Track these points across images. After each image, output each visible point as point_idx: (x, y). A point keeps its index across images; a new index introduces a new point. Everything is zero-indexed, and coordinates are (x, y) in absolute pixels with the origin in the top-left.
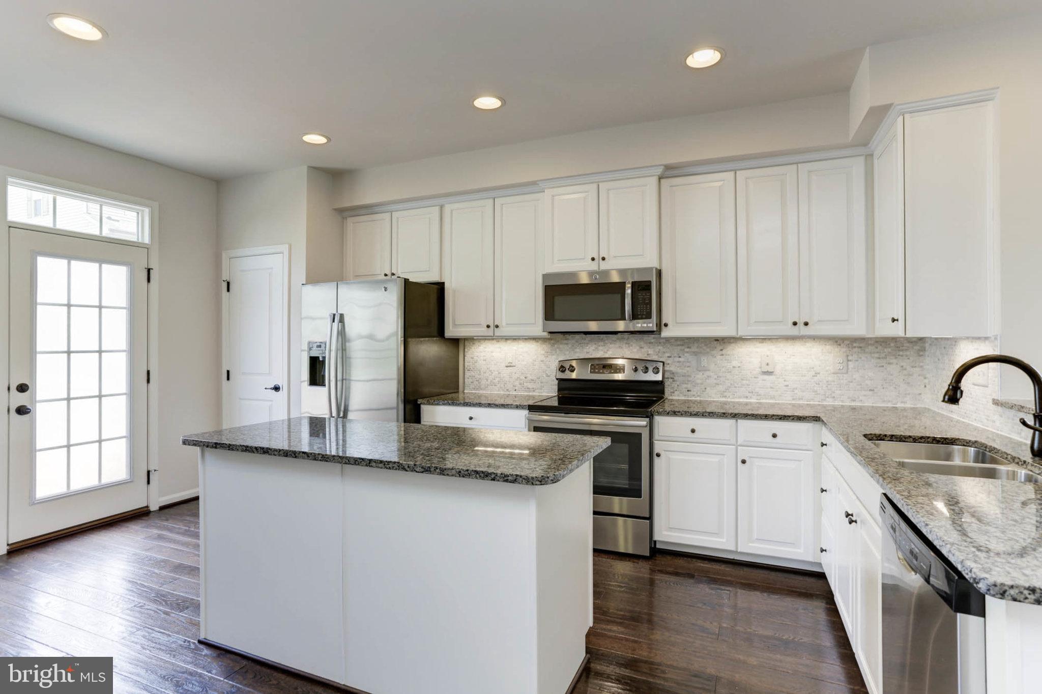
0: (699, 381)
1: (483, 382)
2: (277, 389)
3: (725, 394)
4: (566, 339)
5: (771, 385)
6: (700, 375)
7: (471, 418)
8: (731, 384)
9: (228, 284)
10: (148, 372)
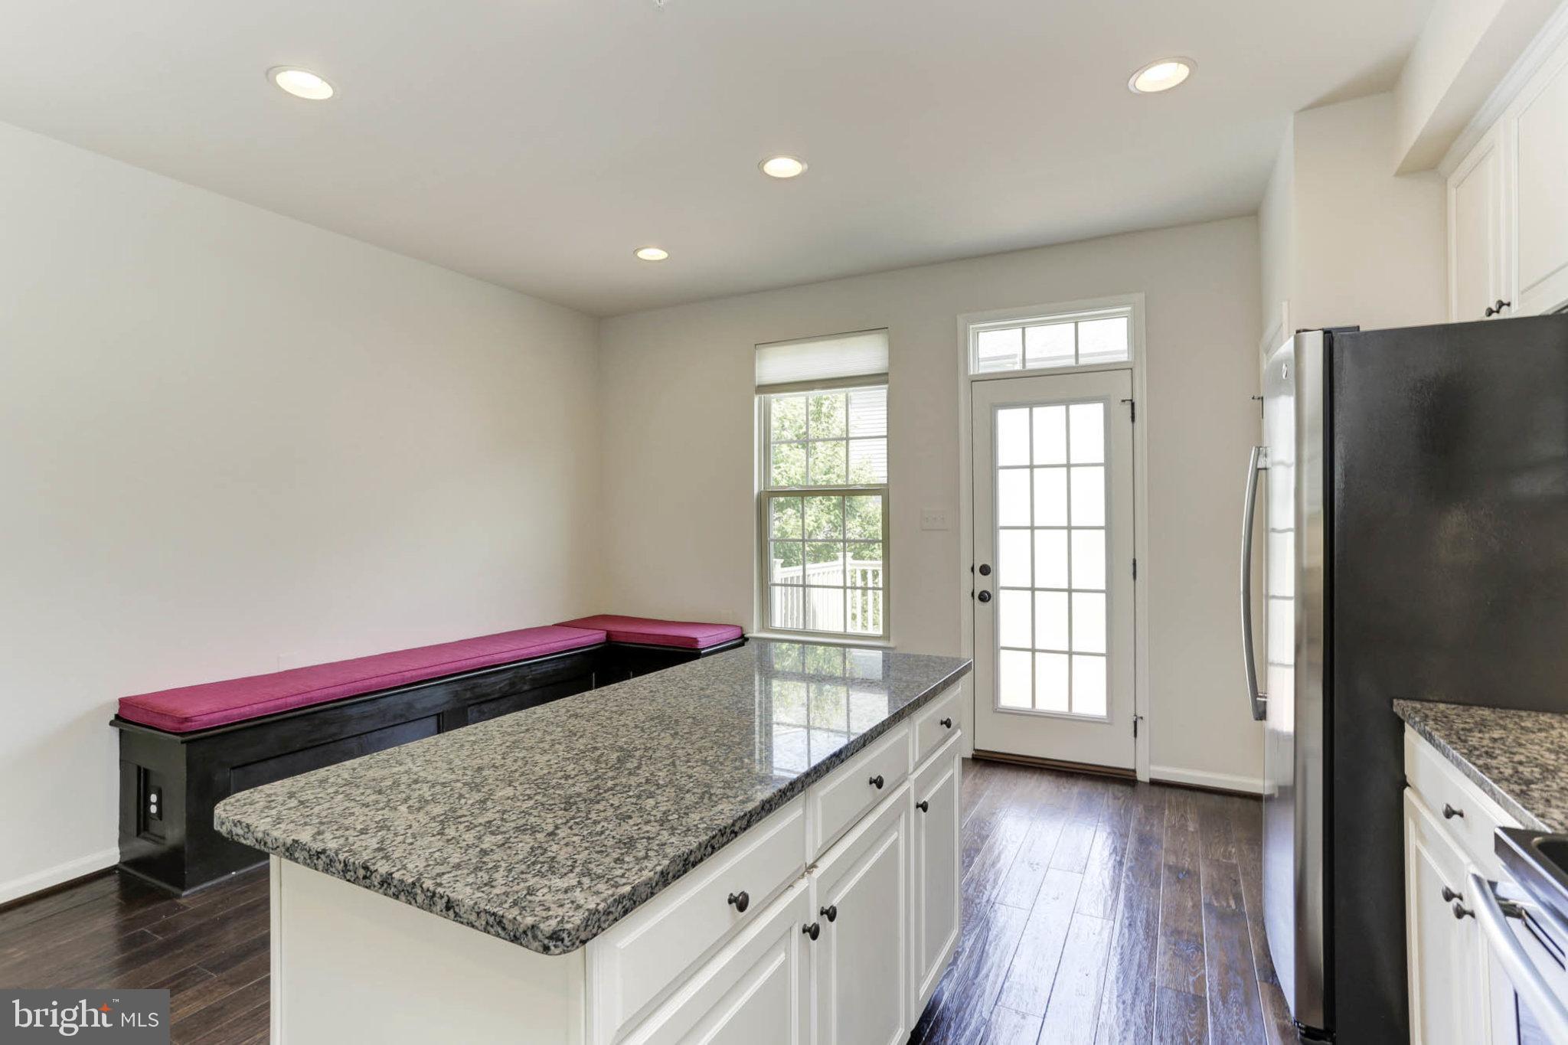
9: (1262, 401)
10: (1135, 561)
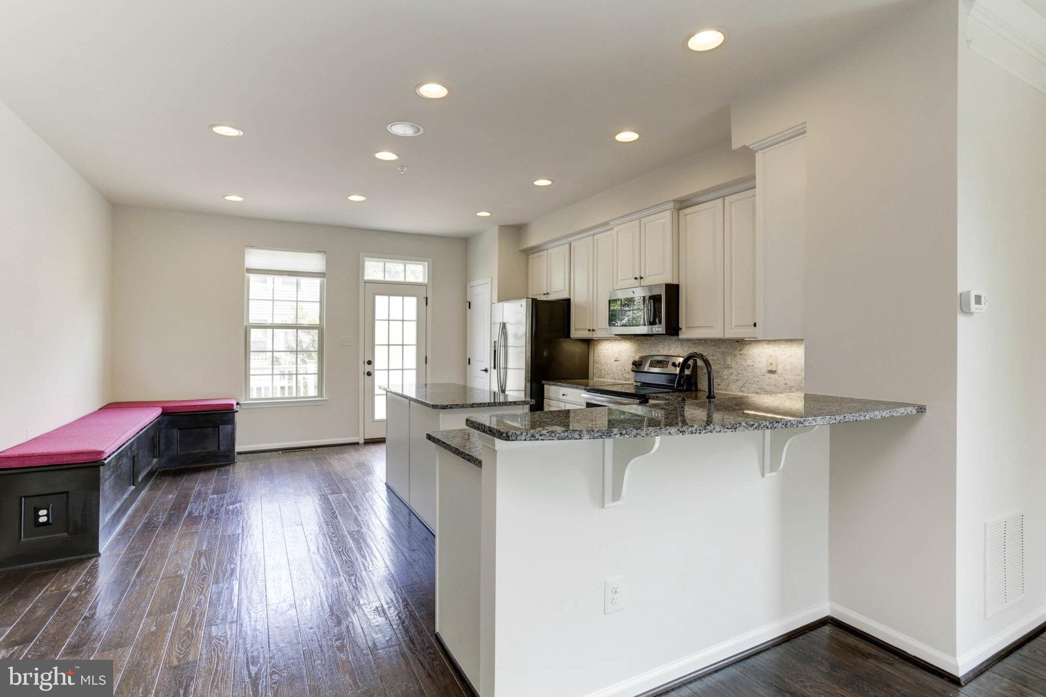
0: (725, 377)
1: (603, 372)
2: (486, 370)
3: (743, 389)
4: (647, 340)
5: (775, 383)
6: (726, 372)
7: (563, 395)
8: (746, 381)
9: (470, 303)
10: (426, 357)
